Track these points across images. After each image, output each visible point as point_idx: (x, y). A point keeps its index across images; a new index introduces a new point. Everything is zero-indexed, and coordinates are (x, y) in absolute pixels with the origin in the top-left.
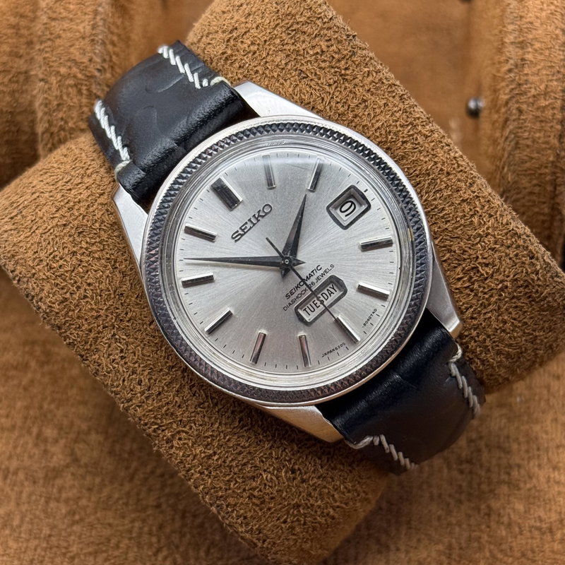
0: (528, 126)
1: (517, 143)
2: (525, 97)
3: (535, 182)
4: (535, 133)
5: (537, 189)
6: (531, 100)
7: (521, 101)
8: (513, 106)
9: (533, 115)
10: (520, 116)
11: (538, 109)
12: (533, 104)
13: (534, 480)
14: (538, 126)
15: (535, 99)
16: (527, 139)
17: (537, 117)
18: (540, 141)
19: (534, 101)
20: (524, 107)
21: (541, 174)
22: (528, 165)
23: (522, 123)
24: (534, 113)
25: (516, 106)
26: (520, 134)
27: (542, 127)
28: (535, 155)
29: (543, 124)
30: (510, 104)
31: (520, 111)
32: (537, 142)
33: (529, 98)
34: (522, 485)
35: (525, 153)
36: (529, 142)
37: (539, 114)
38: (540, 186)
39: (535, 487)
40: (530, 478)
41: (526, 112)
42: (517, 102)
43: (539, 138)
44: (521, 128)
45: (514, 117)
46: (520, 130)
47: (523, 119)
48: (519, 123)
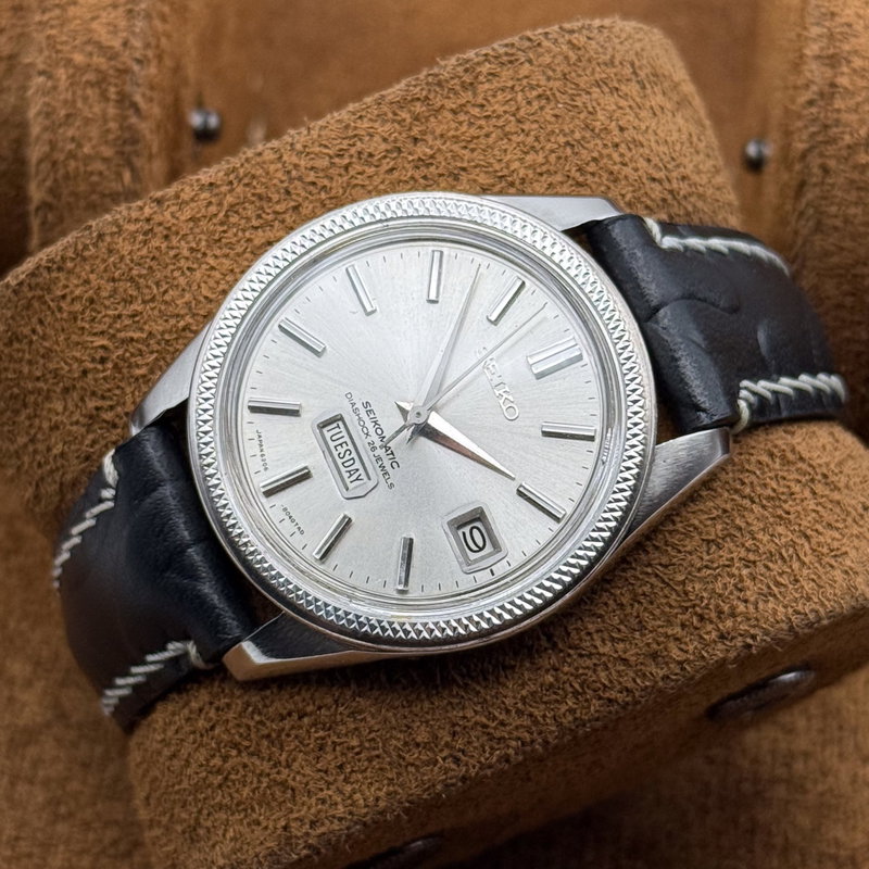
0: (837, 197)
1: (819, 223)
2: (834, 147)
3: (846, 287)
4: (847, 207)
5: (849, 301)
6: (844, 153)
7: (827, 153)
8: (815, 162)
9: (846, 178)
10: (824, 178)
11: (855, 167)
12: (846, 159)
13: (831, 779)
14: (853, 196)
15: (850, 151)
16: (836, 216)
17: (852, 182)
18: (856, 221)
19: (849, 155)
20: (832, 163)
21: (855, 276)
22: (835, 260)
23: (828, 191)
24: (848, 175)
25: (819, 161)
26: (823, 209)
27: (860, 198)
28: (848, 244)
29: (863, 194)
30: (809, 158)
31: (826, 170)
32: (852, 223)
33: (840, 149)
34: (809, 786)
35: (831, 240)
36: (838, 223)
37: (855, 176)
38: (853, 295)
39: (831, 790)
40: (825, 774)
41: (835, 172)
42: (821, 155)
43: (855, 216)
44: (825, 198)
45: (814, 180)
46: (823, 202)
47: (829, 184)
48: (822, 191)
